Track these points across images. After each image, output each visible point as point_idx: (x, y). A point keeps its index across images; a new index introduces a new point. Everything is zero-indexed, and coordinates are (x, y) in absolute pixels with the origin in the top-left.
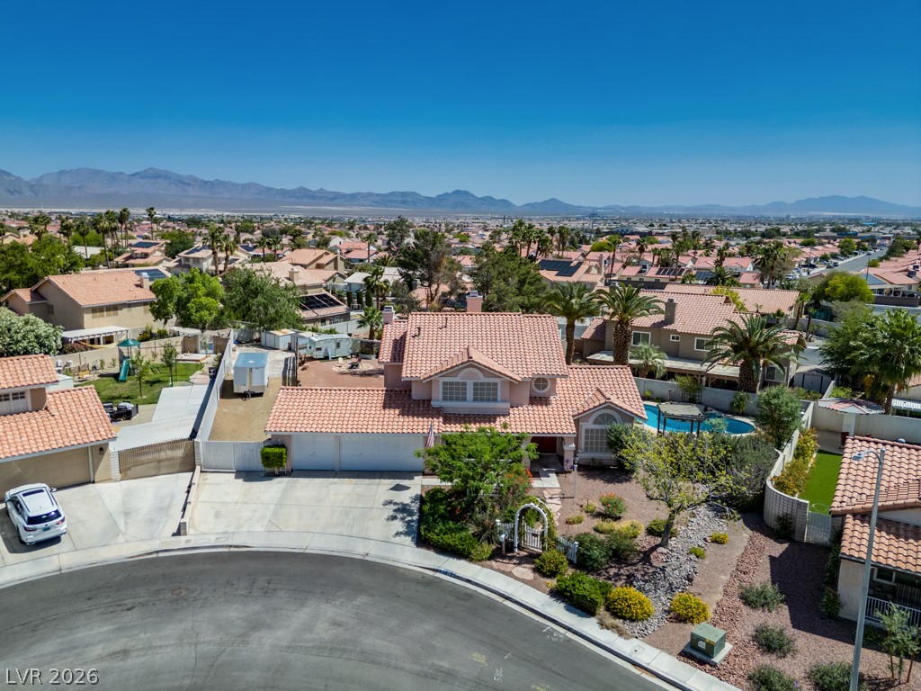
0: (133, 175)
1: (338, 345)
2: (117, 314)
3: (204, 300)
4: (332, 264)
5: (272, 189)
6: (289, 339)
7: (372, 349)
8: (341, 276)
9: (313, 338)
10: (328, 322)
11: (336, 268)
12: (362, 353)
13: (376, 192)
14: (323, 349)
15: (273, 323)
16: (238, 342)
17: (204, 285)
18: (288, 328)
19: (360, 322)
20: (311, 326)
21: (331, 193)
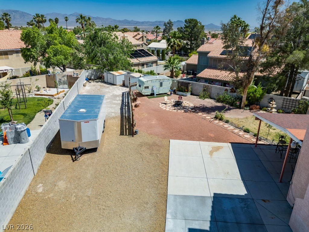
0: (70, 15)
1: (161, 85)
2: (8, 58)
3: (59, 47)
4: (141, 39)
5: (116, 20)
6: (123, 78)
7: (187, 88)
8: (145, 44)
9: (142, 79)
10: (145, 66)
11: (143, 41)
12: (179, 91)
13: (150, 21)
14: (150, 88)
15: (112, 66)
16: (89, 79)
17: (60, 36)
18: (122, 70)
19: (165, 66)
20: (136, 68)
21: (135, 21)
